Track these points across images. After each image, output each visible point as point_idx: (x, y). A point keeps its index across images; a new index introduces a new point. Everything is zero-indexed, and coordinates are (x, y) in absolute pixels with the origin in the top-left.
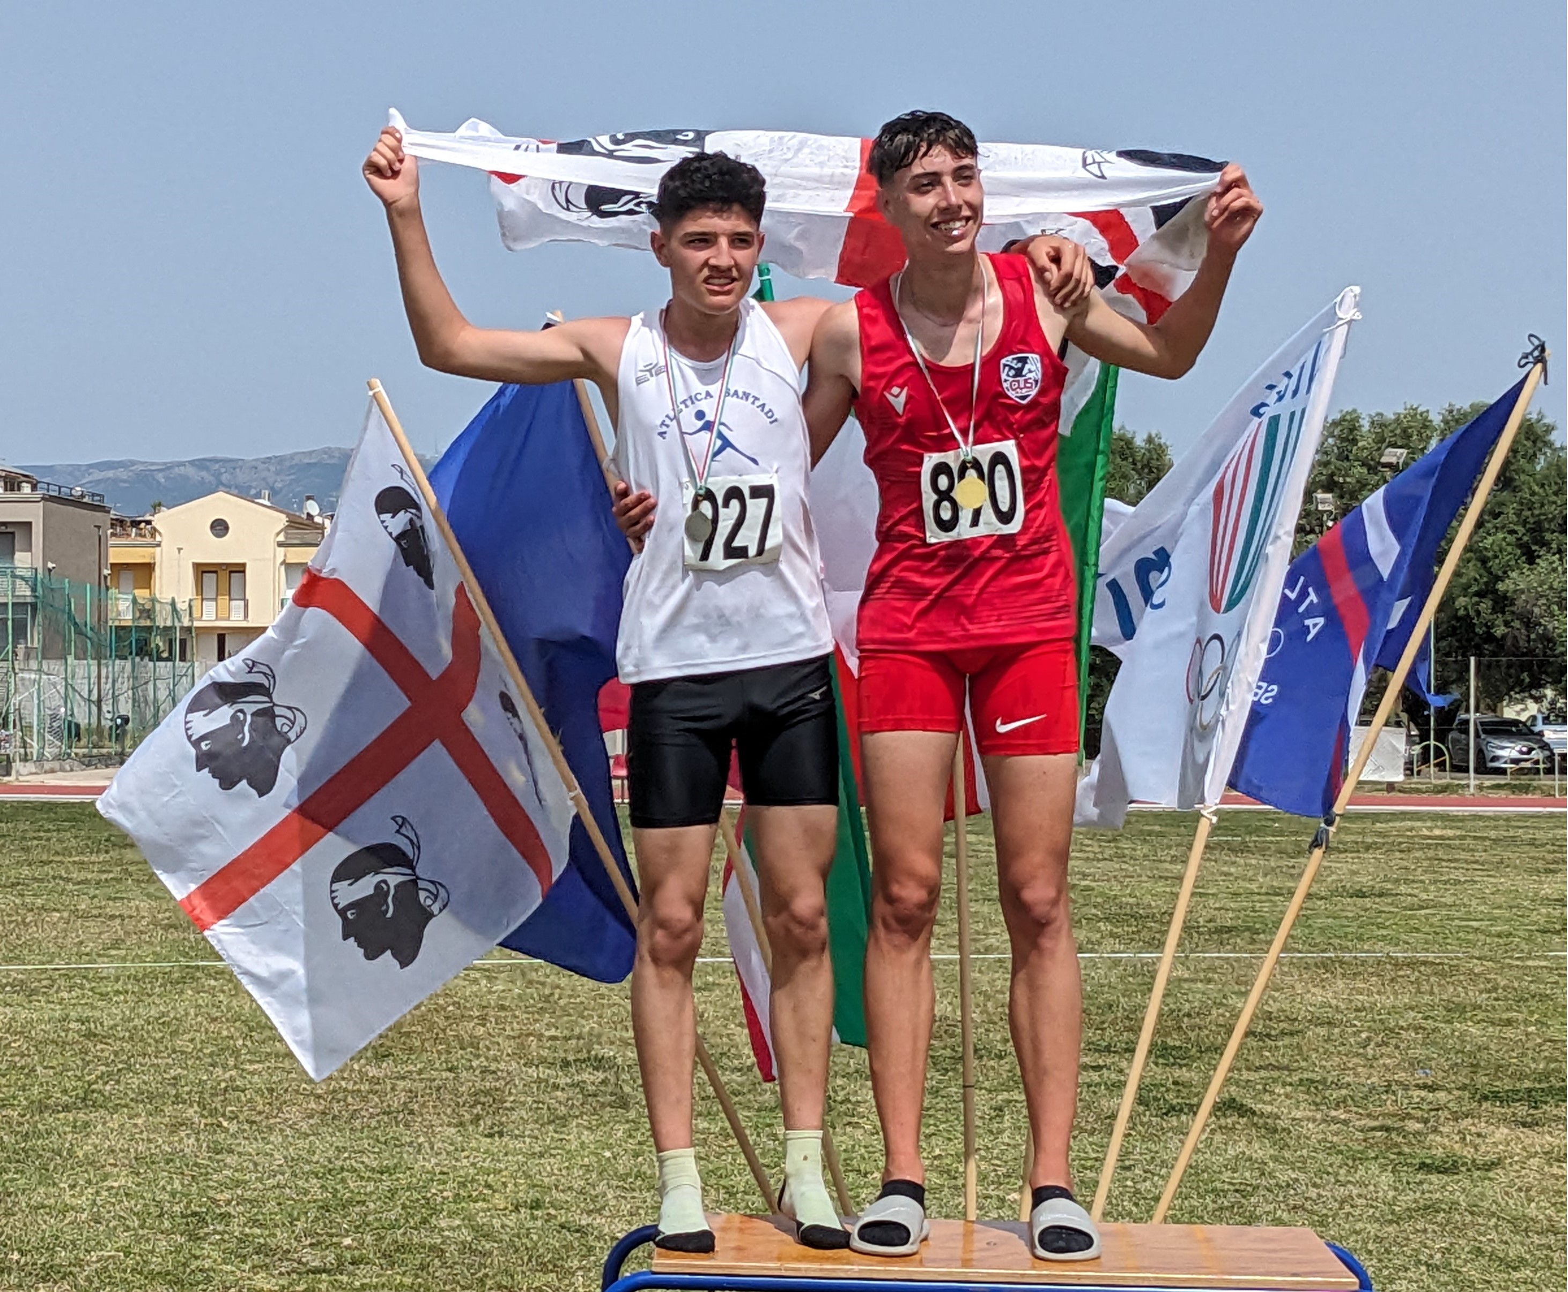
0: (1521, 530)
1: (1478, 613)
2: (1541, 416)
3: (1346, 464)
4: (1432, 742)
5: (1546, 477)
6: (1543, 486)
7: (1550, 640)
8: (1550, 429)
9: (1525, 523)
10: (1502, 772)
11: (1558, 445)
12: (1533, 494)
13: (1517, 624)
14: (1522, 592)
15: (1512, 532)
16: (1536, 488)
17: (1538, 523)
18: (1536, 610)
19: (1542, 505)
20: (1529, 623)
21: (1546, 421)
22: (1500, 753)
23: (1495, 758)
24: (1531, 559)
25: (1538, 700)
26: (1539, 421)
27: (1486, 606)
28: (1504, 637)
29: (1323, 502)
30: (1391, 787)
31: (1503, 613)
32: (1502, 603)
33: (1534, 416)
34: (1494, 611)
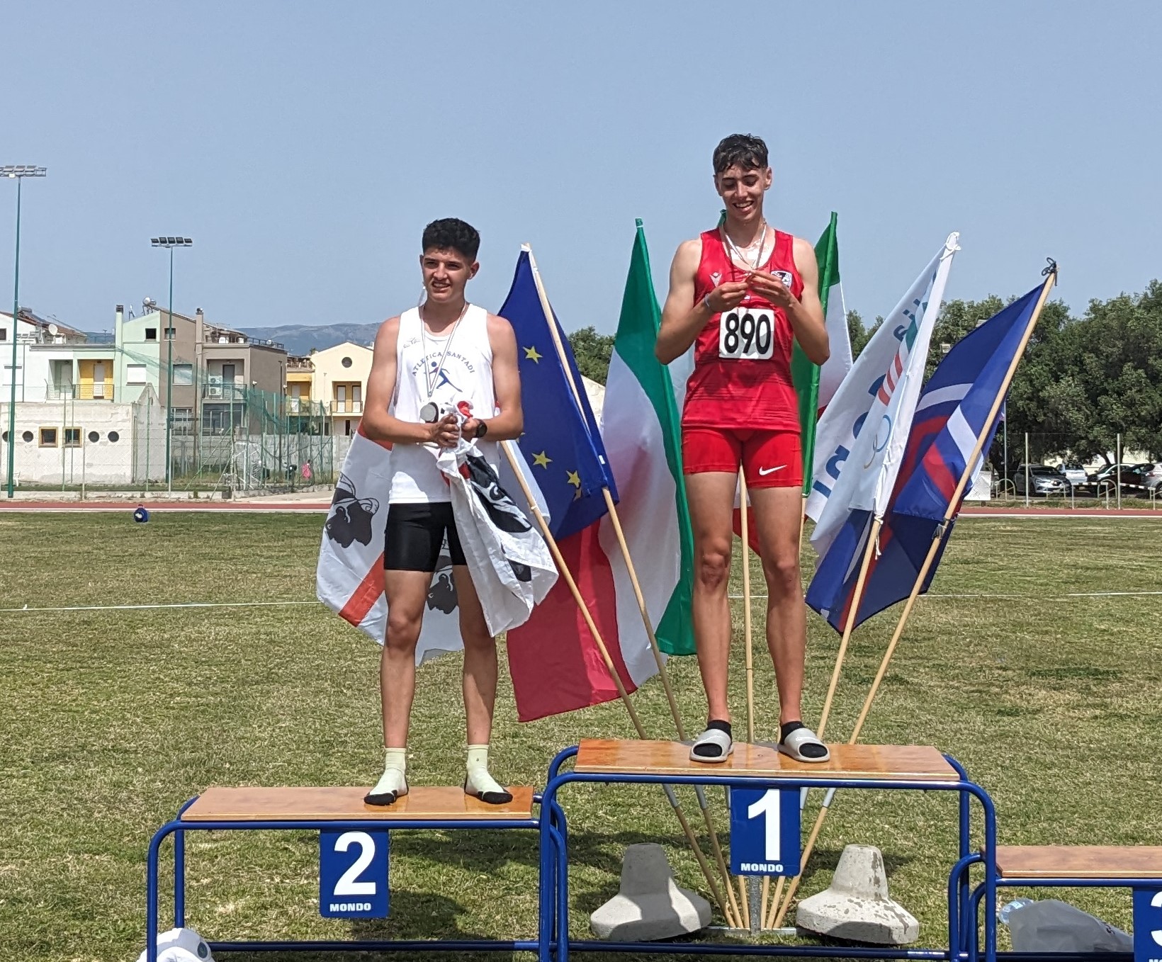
0: (1052, 364)
1: (1029, 409)
2: (1062, 302)
3: (956, 328)
4: (1006, 479)
5: (1065, 335)
6: (1063, 340)
7: (1068, 423)
8: (1066, 309)
9: (1054, 360)
10: (1044, 495)
11: (1071, 318)
12: (1058, 344)
13: (1050, 415)
14: (1053, 397)
15: (1046, 365)
16: (1059, 341)
17: (1061, 360)
18: (1060, 407)
19: (1063, 350)
20: (1057, 414)
21: (1064, 305)
22: (1042, 485)
23: (1040, 488)
24: (1057, 380)
25: (1062, 456)
26: (1060, 305)
27: (1033, 405)
28: (1043, 421)
29: (945, 349)
30: (983, 503)
31: (1043, 408)
32: (1042, 403)
33: (1058, 302)
34: (1038, 408)
